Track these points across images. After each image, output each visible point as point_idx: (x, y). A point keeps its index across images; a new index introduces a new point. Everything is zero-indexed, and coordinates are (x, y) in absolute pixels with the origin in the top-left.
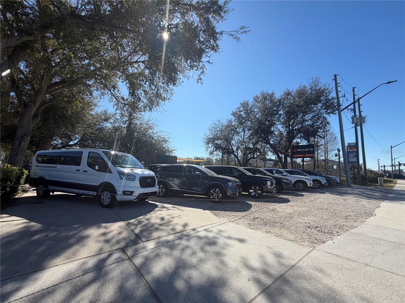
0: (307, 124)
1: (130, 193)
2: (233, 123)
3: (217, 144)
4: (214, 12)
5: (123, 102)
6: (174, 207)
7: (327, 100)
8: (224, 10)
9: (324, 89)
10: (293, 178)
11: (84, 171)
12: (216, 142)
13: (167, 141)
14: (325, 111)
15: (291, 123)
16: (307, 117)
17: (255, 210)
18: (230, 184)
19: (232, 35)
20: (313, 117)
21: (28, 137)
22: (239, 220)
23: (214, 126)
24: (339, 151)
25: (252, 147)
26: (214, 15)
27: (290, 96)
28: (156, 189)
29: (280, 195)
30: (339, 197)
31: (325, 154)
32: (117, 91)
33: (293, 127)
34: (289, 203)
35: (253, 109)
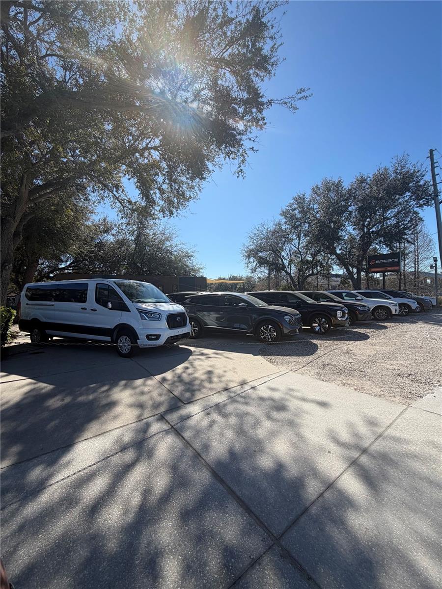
0: (389, 223)
1: (155, 337)
2: (283, 228)
3: (260, 257)
4: (257, 66)
5: (130, 207)
6: (217, 354)
7: (418, 187)
8: (272, 61)
9: (414, 172)
10: (372, 303)
11: (92, 310)
12: (260, 254)
13: (192, 256)
14: (415, 202)
15: (366, 223)
16: (389, 213)
17: (322, 353)
18: (287, 318)
19: (286, 103)
20: (399, 212)
21: (9, 264)
22: (304, 368)
23: (257, 232)
24: (435, 260)
25: (311, 259)
26: (257, 71)
27: (364, 184)
28: (187, 329)
29: (354, 329)
30: (436, 327)
31: (415, 264)
32: (122, 192)
33: (369, 230)
34: (368, 340)
35: (311, 205)
